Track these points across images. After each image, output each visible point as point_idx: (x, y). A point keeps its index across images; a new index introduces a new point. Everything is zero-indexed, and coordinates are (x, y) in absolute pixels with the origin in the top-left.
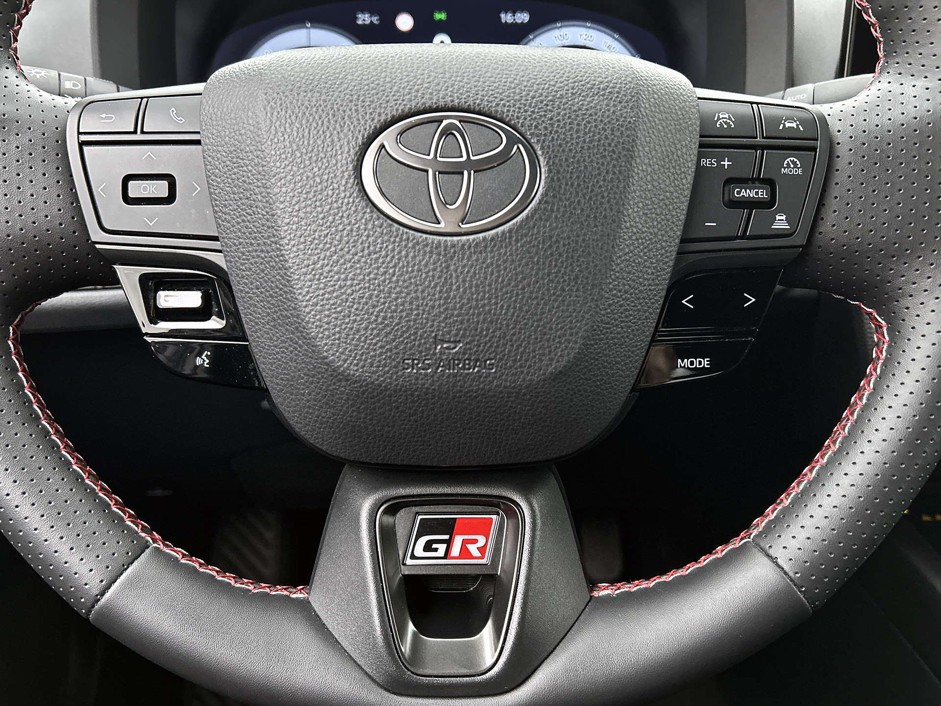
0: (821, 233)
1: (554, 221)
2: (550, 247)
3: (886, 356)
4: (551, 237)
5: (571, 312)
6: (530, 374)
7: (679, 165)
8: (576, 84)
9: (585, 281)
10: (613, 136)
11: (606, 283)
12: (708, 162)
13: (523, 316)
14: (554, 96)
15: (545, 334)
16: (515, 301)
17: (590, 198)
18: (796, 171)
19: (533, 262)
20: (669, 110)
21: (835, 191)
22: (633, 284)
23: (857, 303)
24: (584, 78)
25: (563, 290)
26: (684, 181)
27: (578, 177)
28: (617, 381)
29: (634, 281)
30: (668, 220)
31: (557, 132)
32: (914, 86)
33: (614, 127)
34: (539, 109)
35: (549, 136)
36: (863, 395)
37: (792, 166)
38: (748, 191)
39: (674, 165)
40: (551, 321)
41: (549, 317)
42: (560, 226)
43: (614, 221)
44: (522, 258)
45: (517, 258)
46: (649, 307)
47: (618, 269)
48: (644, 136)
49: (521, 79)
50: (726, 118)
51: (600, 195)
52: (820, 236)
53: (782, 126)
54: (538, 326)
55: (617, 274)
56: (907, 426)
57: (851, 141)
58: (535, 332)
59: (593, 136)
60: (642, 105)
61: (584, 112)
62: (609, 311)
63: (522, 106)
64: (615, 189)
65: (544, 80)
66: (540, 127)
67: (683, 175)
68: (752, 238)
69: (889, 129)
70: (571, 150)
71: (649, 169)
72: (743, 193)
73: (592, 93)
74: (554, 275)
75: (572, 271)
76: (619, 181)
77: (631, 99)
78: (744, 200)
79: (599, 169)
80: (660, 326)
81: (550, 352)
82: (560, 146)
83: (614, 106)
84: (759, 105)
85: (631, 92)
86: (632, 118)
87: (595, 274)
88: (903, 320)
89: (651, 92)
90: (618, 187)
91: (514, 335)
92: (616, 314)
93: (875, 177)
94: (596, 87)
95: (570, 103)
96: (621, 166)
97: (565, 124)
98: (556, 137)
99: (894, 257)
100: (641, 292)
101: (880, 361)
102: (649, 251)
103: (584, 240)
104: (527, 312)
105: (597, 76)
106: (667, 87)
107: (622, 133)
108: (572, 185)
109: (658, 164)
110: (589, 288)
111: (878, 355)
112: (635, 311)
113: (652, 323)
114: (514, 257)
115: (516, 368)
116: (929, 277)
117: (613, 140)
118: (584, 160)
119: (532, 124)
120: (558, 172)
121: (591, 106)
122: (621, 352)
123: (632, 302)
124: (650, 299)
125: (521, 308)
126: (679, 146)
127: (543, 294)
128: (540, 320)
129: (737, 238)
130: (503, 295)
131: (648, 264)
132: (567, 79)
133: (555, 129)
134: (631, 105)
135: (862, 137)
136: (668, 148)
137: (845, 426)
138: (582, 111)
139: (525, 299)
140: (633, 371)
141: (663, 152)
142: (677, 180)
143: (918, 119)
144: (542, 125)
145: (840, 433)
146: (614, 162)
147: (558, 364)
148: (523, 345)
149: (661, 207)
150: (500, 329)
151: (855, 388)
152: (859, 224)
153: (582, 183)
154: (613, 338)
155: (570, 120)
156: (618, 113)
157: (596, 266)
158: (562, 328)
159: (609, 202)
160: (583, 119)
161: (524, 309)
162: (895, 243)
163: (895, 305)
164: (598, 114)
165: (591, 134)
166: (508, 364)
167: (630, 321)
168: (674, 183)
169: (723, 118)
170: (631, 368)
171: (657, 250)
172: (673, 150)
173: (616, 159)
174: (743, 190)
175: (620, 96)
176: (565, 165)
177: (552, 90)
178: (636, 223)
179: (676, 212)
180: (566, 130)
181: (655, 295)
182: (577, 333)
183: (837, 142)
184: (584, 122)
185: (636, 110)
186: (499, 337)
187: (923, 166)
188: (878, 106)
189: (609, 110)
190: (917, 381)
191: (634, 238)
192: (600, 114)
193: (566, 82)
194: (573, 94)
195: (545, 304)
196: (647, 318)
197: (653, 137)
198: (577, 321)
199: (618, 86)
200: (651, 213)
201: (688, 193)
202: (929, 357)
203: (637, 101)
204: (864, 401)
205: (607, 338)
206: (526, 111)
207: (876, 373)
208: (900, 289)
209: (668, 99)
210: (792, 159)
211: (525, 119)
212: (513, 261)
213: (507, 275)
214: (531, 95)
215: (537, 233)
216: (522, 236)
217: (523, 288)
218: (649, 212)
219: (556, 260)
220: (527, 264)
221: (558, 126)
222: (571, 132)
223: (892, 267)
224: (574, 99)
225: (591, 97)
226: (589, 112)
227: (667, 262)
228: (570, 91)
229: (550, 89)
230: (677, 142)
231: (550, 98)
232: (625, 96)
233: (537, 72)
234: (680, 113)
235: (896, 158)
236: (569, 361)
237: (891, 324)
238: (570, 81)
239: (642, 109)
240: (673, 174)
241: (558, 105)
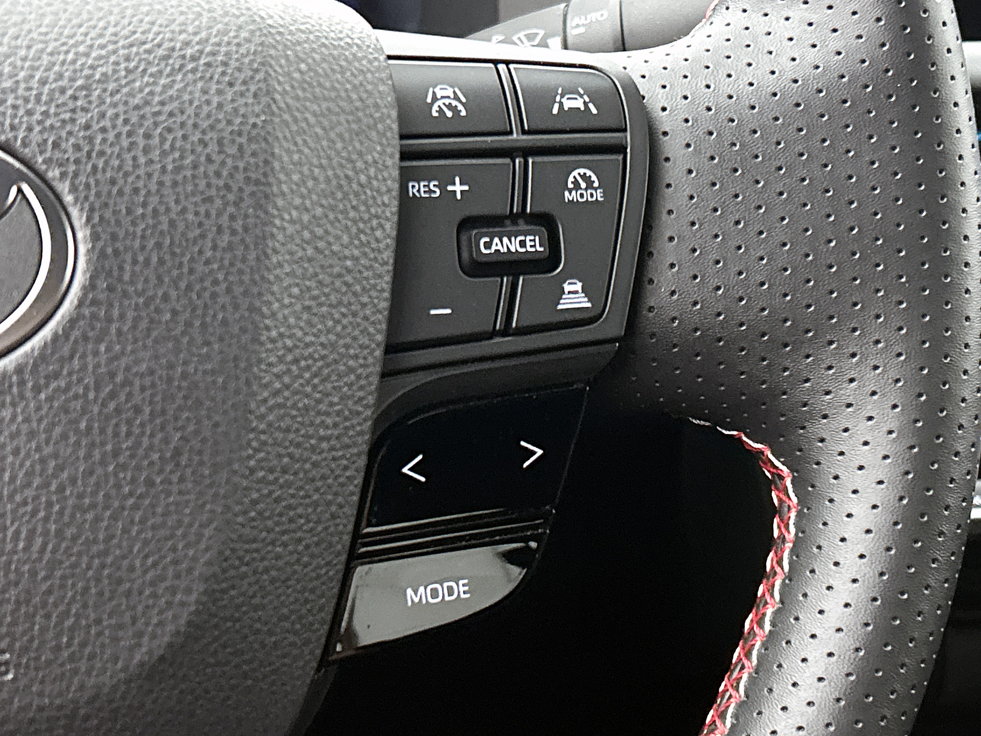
0: (651, 309)
1: (115, 339)
2: (113, 395)
3: (796, 534)
4: (112, 375)
5: (172, 527)
6: (94, 673)
7: (365, 203)
8: (134, 49)
9: (196, 458)
10: (222, 156)
11: (241, 459)
12: (422, 189)
13: (67, 548)
14: (88, 77)
15: (120, 581)
16: (46, 519)
17: (189, 288)
18: (592, 195)
19: (77, 431)
20: (333, 94)
21: (668, 225)
22: (297, 452)
23: (735, 433)
24: (151, 36)
25: (150, 483)
26: (378, 233)
27: (159, 245)
28: (284, 656)
29: (298, 445)
30: (355, 315)
31: (101, 153)
32: (787, 19)
33: (223, 138)
34: (58, 106)
35: (86, 163)
36: (764, 615)
37: (583, 185)
38: (505, 240)
39: (354, 203)
40: (131, 551)
41: (124, 544)
42: (129, 348)
43: (243, 330)
44: (53, 425)
45: (42, 427)
46: (336, 494)
47: (262, 426)
48: (288, 151)
49: (13, 43)
50: (448, 97)
51: (210, 279)
52: (651, 315)
53: (556, 106)
54: (103, 566)
55: (263, 437)
56: (846, 671)
57: (688, 128)
58: (98, 580)
59: (182, 157)
60: (277, 87)
61: (157, 109)
62: (253, 514)
63: (20, 102)
64: (239, 265)
65: (64, 44)
66: (63, 145)
67: (375, 222)
68: (522, 331)
69: (752, 104)
70: (136, 191)
71: (306, 218)
72: (496, 245)
73: (169, 68)
74: (128, 453)
75: (166, 441)
76: (247, 247)
77: (252, 78)
78: (500, 259)
79: (200, 224)
80: (364, 523)
81: (134, 620)
82: (113, 182)
83: (220, 92)
84: (512, 66)
85: (252, 62)
86: (258, 116)
87: (216, 443)
88: (818, 463)
89: (292, 58)
90: (244, 260)
91: (49, 592)
92: (269, 518)
93: (737, 196)
94: (176, 54)
95: (125, 90)
96: (246, 216)
97: (118, 135)
98: (101, 166)
99: (786, 345)
100: (315, 465)
101: (787, 545)
102: (323, 381)
103: (184, 376)
104: (74, 539)
105: (177, 29)
106: (324, 45)
107: (241, 148)
108: (147, 262)
109: (322, 206)
110: (207, 472)
111: (782, 534)
112: (307, 505)
113: (345, 526)
114: (35, 425)
115: (62, 665)
116: (852, 380)
117: (223, 163)
118: (168, 210)
119: (45, 141)
120: (114, 237)
121: (171, 97)
122: (289, 596)
123: (301, 488)
124: (336, 478)
125: (59, 533)
126: (360, 164)
127: (107, 496)
128: (105, 553)
129: (493, 334)
130: (14, 511)
131: (323, 407)
132: (114, 38)
133: (97, 148)
134: (253, 88)
135: (707, 121)
136: (339, 172)
137: (739, 679)
138: (152, 106)
139: (68, 512)
140: (318, 630)
141: (329, 180)
142: (362, 232)
143: (800, 83)
144: (67, 140)
145: (730, 697)
146: (231, 209)
147: (156, 642)
148: (74, 611)
149: (337, 291)
150: (17, 584)
151: (750, 602)
152: (719, 288)
153: (167, 257)
154: (267, 570)
155: (128, 128)
156: (229, 108)
157: (216, 425)
158: (155, 565)
159: (229, 290)
160: (156, 124)
161: (69, 533)
162: (785, 321)
163: (801, 435)
164: (188, 113)
165: (177, 155)
166: (43, 658)
167: (300, 528)
168: (360, 240)
169: (443, 97)
170: (311, 624)
171: (340, 376)
172: (350, 173)
173: (236, 204)
174: (496, 240)
175: (229, 71)
176: (126, 221)
177: (83, 65)
178: (289, 327)
179: (370, 297)
180: (121, 149)
181: (346, 468)
182: (190, 570)
183: (663, 130)
184: (159, 130)
185: (265, 100)
186: (18, 602)
187: (818, 173)
188: (728, 57)
189: (208, 102)
190: (855, 581)
191: (289, 358)
192: (190, 111)
193: (111, 47)
194: (128, 71)
195: (114, 518)
196: (333, 516)
197: (306, 151)
198: (187, 546)
199: (223, 49)
200: (320, 305)
201: (388, 255)
202: (868, 531)
203: (265, 80)
204: (767, 627)
205: (255, 572)
206: (29, 113)
207: (782, 569)
208: (805, 405)
209: (329, 71)
210: (582, 171)
211: (30, 129)
212: (32, 434)
213: (22, 465)
214: (37, 78)
215: (80, 370)
216: (47, 377)
217: (61, 489)
218: (313, 303)
219: (129, 422)
220: (64, 436)
221: (104, 140)
222: (132, 154)
223: (787, 363)
224: (134, 81)
225: (168, 76)
226: (167, 108)
227: (361, 399)
228: (123, 66)
229: (79, 63)
230: (354, 157)
231: (80, 82)
232: (239, 70)
233: (47, 26)
234: (354, 96)
235: (770, 159)
236: (178, 632)
237: (797, 472)
238: (120, 44)
239: (277, 97)
240: (355, 222)
241: (99, 97)
